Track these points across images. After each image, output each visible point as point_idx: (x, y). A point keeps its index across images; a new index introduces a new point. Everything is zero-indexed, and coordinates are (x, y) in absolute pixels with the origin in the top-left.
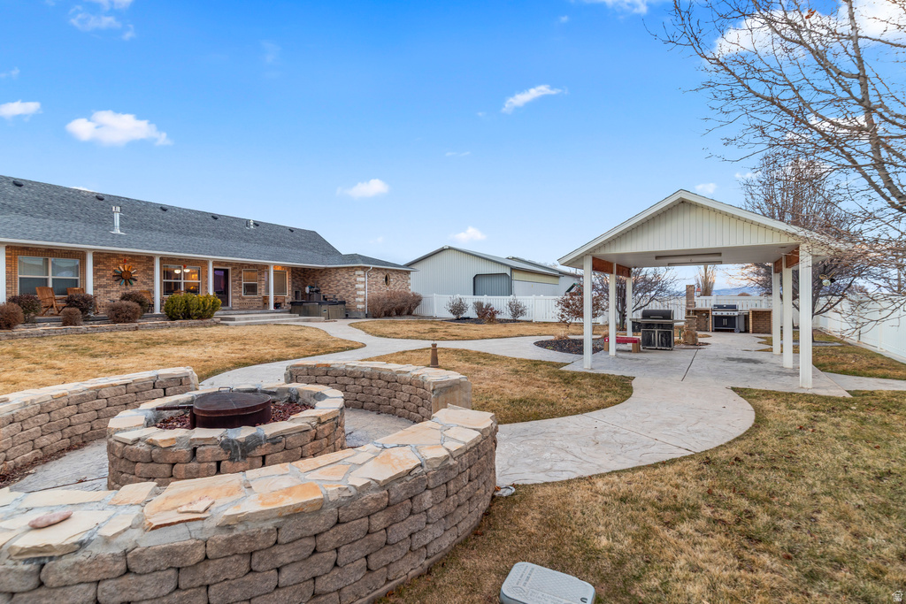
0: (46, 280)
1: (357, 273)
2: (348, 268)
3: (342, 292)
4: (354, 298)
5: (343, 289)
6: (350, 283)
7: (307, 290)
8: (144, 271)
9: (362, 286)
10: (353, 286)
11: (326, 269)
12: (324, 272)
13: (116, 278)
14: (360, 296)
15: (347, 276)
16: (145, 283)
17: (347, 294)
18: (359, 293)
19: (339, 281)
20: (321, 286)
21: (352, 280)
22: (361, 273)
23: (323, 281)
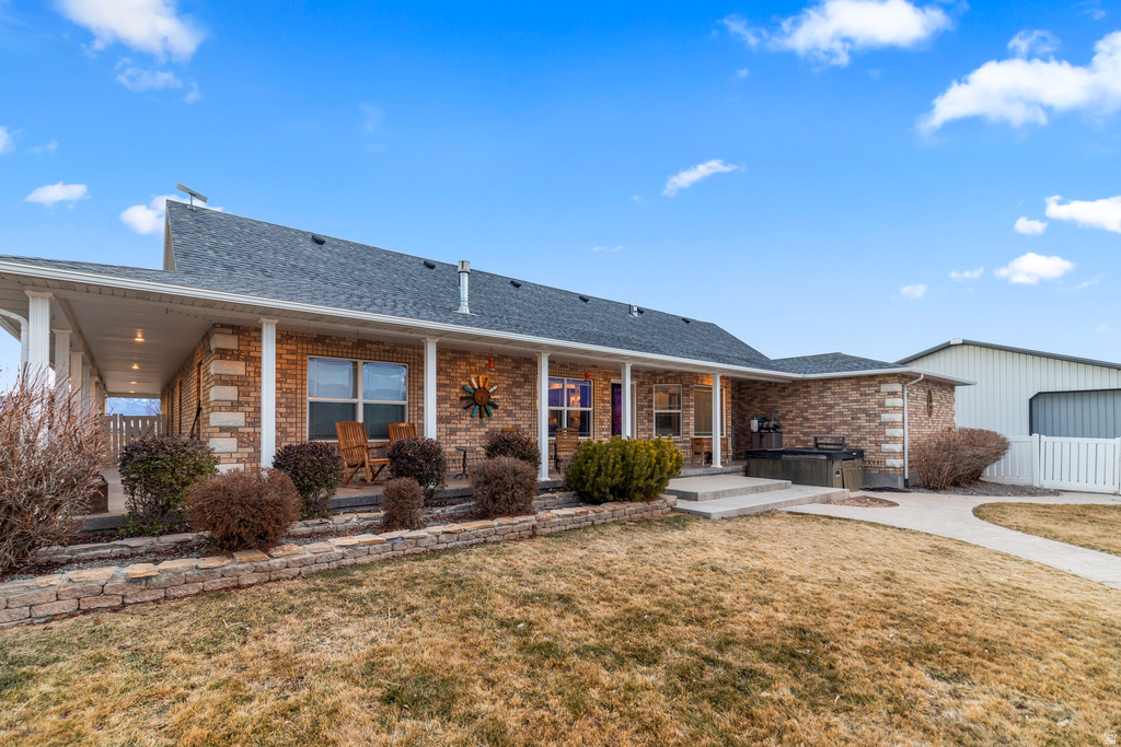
0: (354, 406)
1: (885, 388)
2: (859, 378)
3: (841, 431)
4: (877, 443)
5: (844, 423)
6: (864, 411)
7: (755, 425)
8: (508, 389)
9: (898, 417)
10: (872, 416)
11: (795, 382)
12: (791, 389)
13: (464, 403)
14: (894, 439)
15: (854, 395)
16: (510, 414)
17: (856, 435)
18: (889, 432)
19: (831, 407)
20: (783, 417)
21: (872, 404)
22: (897, 387)
23: (787, 408)
